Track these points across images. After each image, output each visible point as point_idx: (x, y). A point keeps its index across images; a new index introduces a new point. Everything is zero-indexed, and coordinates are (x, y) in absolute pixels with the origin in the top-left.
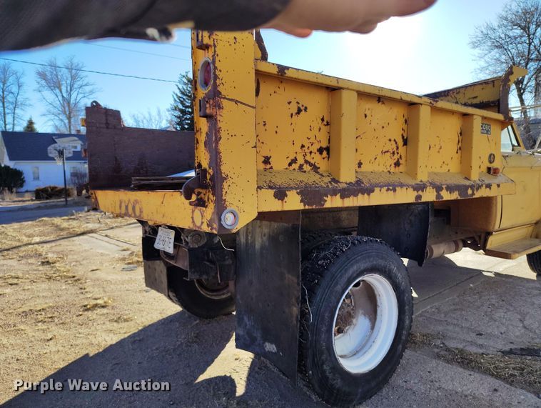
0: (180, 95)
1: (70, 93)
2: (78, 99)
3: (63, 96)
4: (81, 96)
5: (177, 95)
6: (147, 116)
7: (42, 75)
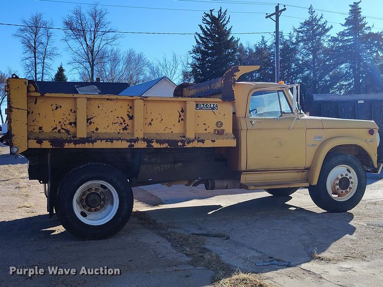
0: (203, 36)
1: (94, 41)
2: (101, 46)
3: (87, 45)
4: (104, 43)
5: (199, 36)
6: (162, 62)
7: (69, 25)
